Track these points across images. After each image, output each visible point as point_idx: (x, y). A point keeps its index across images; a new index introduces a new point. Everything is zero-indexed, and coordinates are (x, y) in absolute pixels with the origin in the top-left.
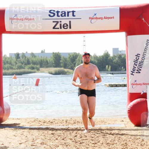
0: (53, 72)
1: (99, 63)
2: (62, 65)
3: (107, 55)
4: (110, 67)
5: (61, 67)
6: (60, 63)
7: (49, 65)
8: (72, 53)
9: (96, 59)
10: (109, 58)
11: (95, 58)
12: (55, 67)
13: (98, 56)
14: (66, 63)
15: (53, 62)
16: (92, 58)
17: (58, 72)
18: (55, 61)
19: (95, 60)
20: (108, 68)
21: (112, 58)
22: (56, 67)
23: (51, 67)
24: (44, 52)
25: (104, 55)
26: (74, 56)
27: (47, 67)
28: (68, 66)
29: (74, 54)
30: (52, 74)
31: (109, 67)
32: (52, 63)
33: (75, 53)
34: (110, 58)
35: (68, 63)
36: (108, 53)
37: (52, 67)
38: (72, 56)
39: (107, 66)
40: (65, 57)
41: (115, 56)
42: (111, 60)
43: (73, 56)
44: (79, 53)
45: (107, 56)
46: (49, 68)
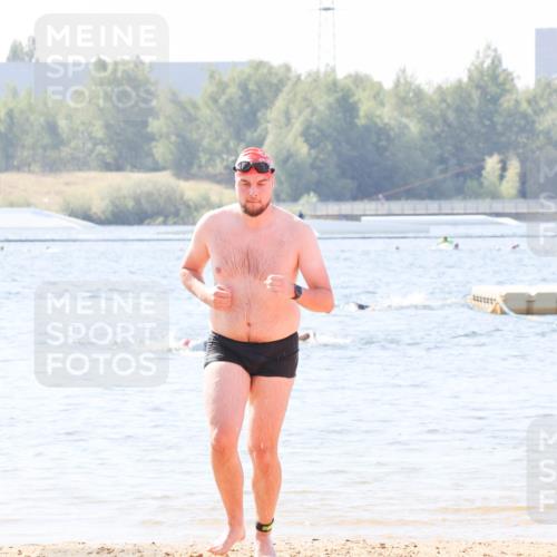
0: (99, 206)
1: (437, 137)
2: (160, 150)
3: (494, 77)
4: (514, 168)
5: (156, 168)
6: (151, 138)
7: (65, 152)
8: (235, 64)
9: (409, 109)
10: (507, 103)
11: (402, 101)
12: (107, 167)
13: (428, 89)
14: (195, 136)
15: (99, 133)
16: (382, 104)
17: (131, 204)
18: (107, 126)
19: (405, 120)
20: (502, 177)
21: (532, 101)
22: (116, 166)
23: (80, 164)
24: (31, 55)
25: (470, 78)
26: (252, 86)
27: (52, 167)
28: (204, 158)
29: (248, 70)
30: (87, 216)
31: (504, 169)
32: (91, 138)
33: (260, 64)
34: (517, 102)
35: (205, 142)
36: (497, 62)
37: (90, 169)
38: (233, 91)
39: (492, 163)
40: (183, 97)
41: (548, 85)
42: (525, 116)
43: (244, 87)
44: (288, 68)
45: (493, 89)
46: (66, 177)
